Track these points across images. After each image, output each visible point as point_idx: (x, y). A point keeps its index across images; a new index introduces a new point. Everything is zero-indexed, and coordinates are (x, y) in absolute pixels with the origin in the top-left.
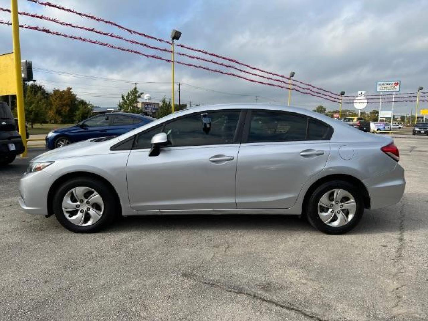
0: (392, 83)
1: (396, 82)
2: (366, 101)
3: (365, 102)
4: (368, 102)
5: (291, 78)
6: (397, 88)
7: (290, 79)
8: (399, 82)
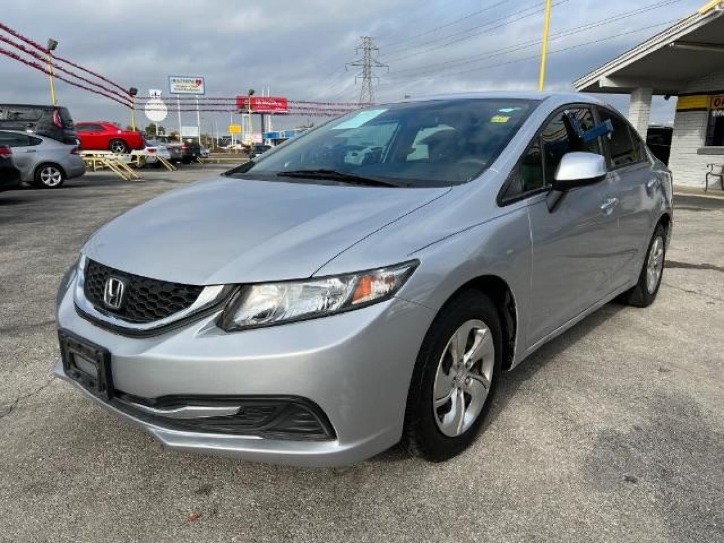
0: (192, 79)
1: (199, 79)
2: (165, 107)
3: (164, 110)
4: (168, 110)
5: (51, 51)
6: (200, 88)
7: (48, 53)
8: (202, 80)
